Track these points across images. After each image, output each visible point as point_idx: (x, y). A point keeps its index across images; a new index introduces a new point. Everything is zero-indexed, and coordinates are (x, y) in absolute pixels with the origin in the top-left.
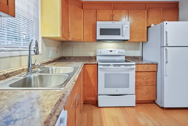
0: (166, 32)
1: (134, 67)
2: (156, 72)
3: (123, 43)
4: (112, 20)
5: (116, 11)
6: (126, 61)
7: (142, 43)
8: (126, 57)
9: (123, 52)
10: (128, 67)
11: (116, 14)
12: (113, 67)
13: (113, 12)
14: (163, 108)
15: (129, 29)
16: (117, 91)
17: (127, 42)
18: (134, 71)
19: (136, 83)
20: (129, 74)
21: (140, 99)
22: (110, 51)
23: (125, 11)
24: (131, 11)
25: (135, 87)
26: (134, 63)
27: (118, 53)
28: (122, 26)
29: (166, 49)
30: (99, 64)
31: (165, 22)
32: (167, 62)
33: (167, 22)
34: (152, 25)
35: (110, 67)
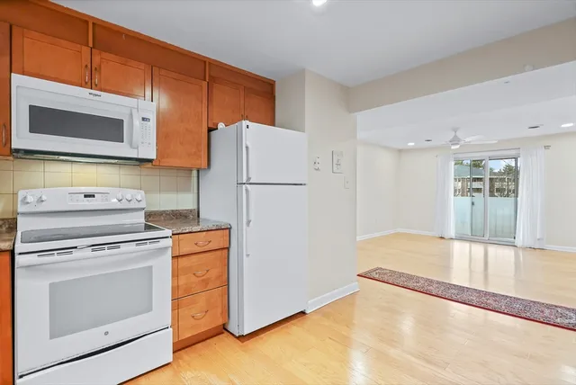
0: (247, 147)
1: (169, 242)
2: (228, 249)
3: (136, 170)
4: (91, 85)
5: (106, 55)
6: (148, 228)
7: (198, 171)
8: (149, 215)
9: (138, 197)
10: (149, 246)
11: (110, 65)
12: (88, 252)
13: (97, 59)
14: (241, 338)
15: (152, 124)
16: (106, 333)
17: (149, 165)
18: (169, 254)
19: (175, 289)
20: (151, 267)
21: (187, 335)
22: (86, 196)
23: (142, 66)
24: (163, 72)
25: (172, 304)
26: (168, 232)
27: (120, 201)
28: (128, 112)
29: (247, 190)
30: (17, 251)
31: (245, 123)
32: (249, 222)
33: (247, 122)
34: (221, 126)
35: (76, 254)
